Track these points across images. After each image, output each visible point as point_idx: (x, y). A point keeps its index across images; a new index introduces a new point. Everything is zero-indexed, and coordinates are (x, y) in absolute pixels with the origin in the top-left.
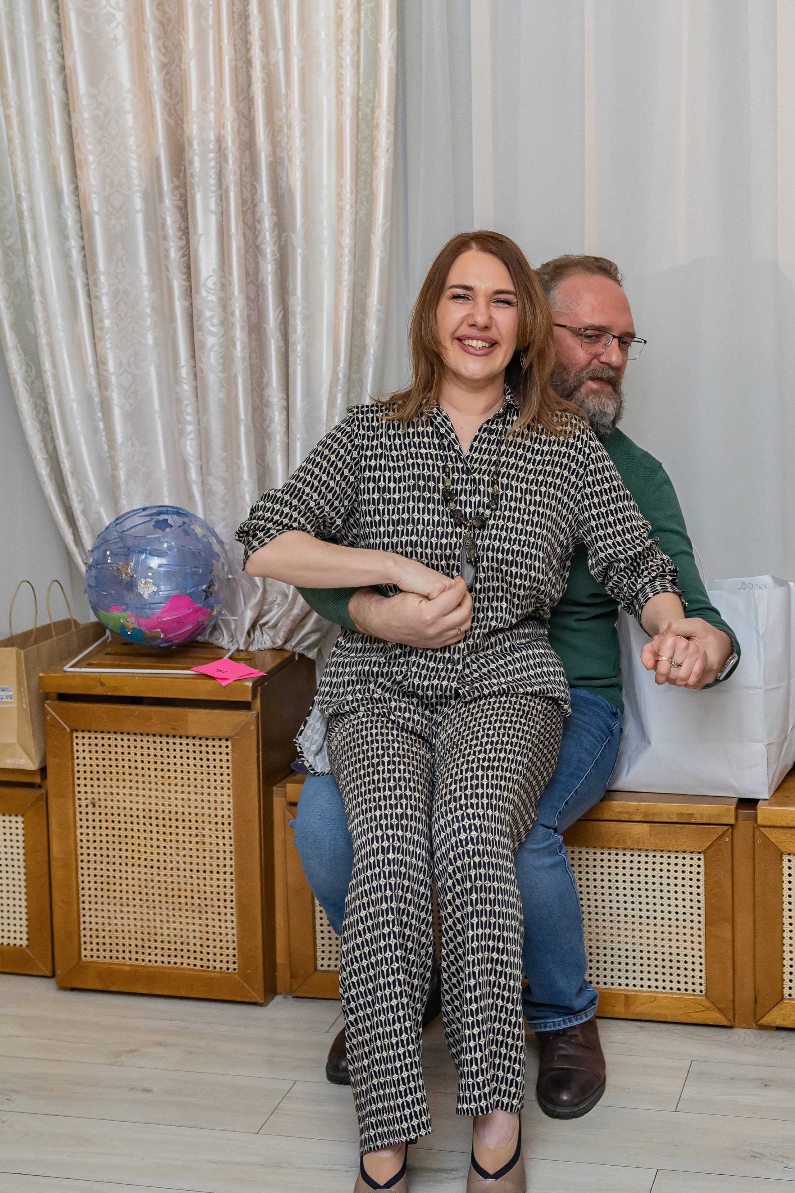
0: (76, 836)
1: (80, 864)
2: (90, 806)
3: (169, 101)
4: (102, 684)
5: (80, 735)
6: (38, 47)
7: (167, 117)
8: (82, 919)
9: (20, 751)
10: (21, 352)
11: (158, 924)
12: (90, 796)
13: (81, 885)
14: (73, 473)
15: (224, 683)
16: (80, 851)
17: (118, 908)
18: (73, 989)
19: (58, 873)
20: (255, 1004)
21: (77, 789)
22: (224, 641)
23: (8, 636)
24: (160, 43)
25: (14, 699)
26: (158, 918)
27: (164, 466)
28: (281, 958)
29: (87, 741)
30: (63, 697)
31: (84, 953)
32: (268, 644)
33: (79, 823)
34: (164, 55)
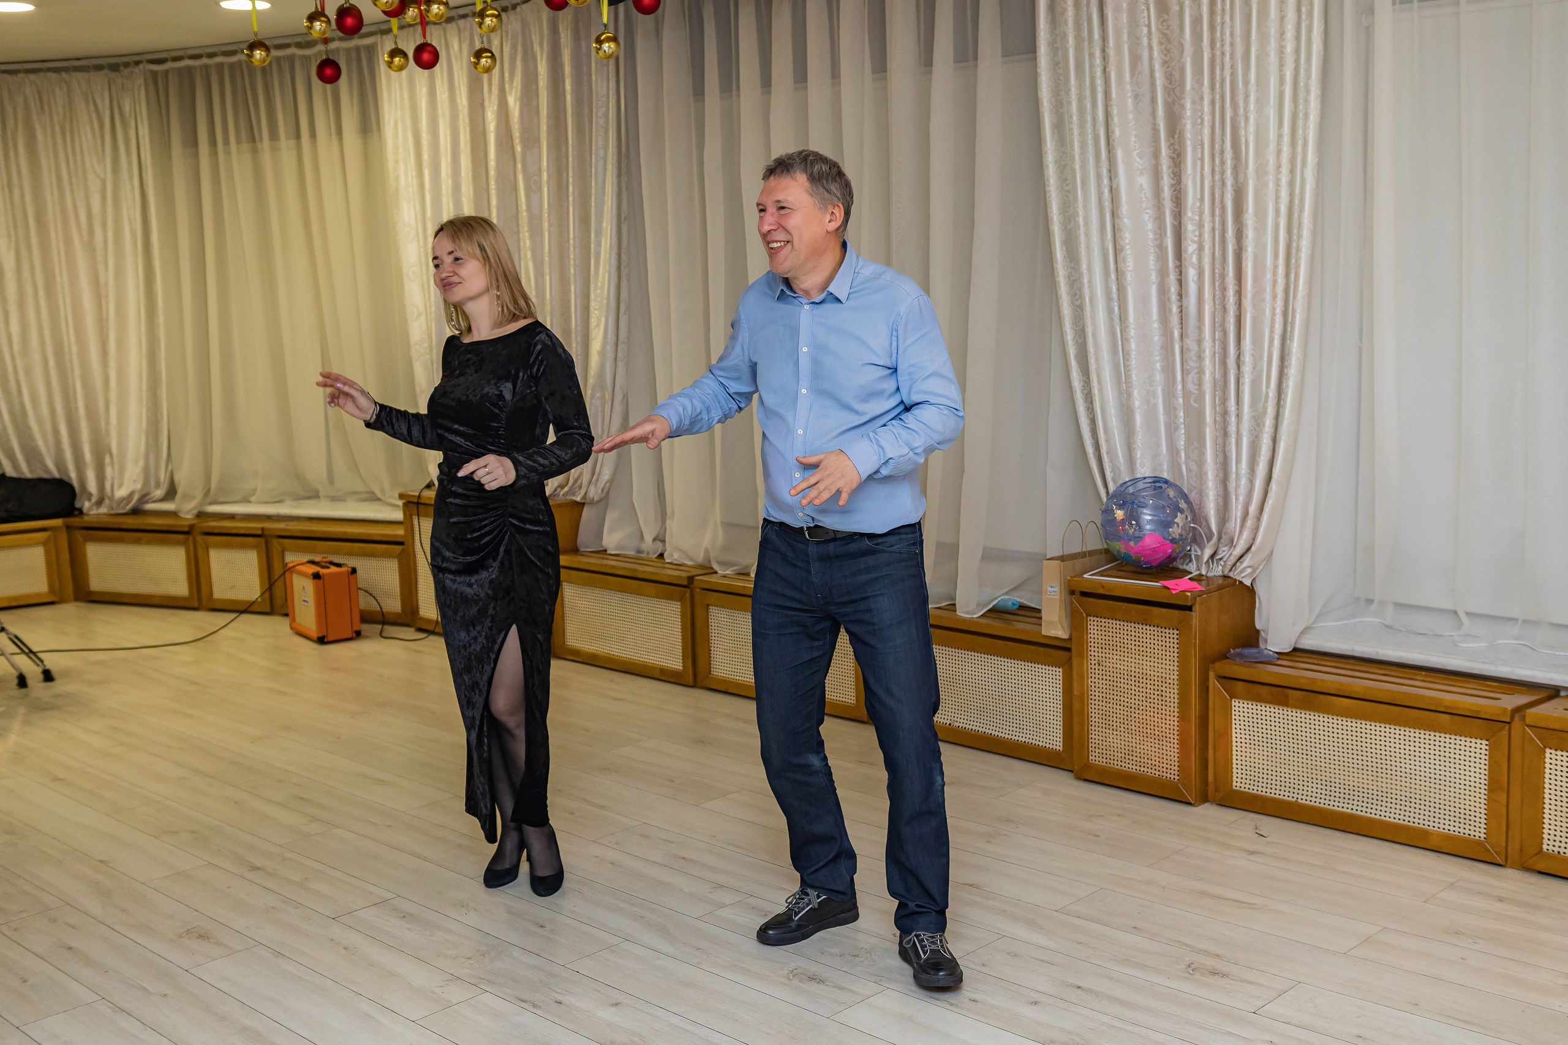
0: (1088, 683)
1: (1090, 701)
2: (1097, 665)
3: (1175, 209)
4: (1103, 587)
5: (1092, 619)
6: (1099, 176)
7: (1172, 220)
8: (1090, 736)
9: (1059, 626)
10: (1080, 374)
11: (1134, 745)
12: (1097, 658)
13: (1090, 715)
14: (1107, 453)
15: (1174, 592)
16: (1090, 693)
17: (1111, 731)
18: (1085, 780)
19: (1076, 705)
20: (1190, 804)
21: (1089, 653)
22: (1192, 567)
23: (1061, 554)
24: (1171, 170)
25: (1058, 592)
26: (1134, 741)
27: (1164, 452)
28: (1211, 779)
29: (1095, 623)
30: (1084, 594)
31: (1091, 758)
32: (1220, 573)
33: (1090, 675)
34: (1173, 179)
